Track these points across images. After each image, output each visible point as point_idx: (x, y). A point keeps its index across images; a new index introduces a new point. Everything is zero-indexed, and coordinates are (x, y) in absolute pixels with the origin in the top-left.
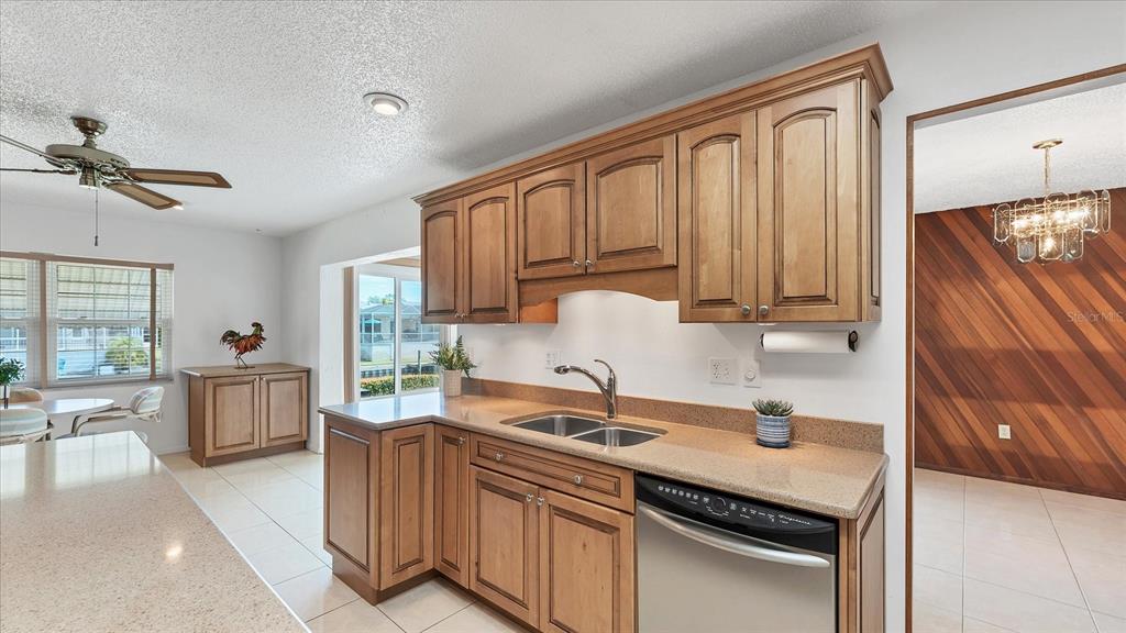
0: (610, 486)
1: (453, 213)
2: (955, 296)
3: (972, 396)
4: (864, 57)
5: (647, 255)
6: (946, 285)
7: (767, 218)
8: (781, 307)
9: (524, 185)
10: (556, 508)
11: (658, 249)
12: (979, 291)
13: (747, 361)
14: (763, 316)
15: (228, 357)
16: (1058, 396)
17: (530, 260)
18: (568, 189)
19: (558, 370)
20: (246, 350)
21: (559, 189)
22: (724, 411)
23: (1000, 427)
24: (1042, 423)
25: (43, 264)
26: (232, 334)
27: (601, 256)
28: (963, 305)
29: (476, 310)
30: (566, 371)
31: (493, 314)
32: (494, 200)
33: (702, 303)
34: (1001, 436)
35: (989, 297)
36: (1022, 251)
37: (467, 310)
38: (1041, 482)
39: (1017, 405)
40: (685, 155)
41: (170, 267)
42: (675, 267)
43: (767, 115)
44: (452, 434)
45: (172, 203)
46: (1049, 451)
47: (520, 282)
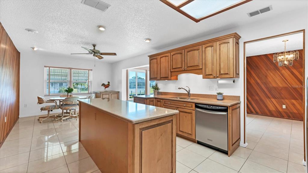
0: (191, 106)
1: (157, 59)
2: (272, 74)
3: (276, 98)
4: (234, 34)
5: (196, 67)
6: (269, 72)
7: (218, 60)
8: (221, 76)
9: (172, 54)
10: (180, 111)
11: (199, 66)
12: (277, 73)
13: (216, 86)
14: (218, 77)
15: (103, 89)
16: (298, 98)
17: (173, 68)
18: (181, 55)
19: (179, 88)
20: (107, 87)
21: (179, 55)
22: (211, 95)
23: (283, 105)
24: (293, 104)
25: (71, 70)
26: (104, 84)
27: (188, 67)
28: (274, 77)
29: (161, 78)
30: (180, 88)
31: (166, 78)
32: (166, 56)
33: (207, 75)
34: (283, 108)
35: (280, 74)
36: (280, 64)
37: (160, 77)
38: (293, 119)
39: (287, 100)
40: (204, 49)
41: (92, 70)
42: (202, 69)
43: (218, 43)
44: (159, 100)
45: (102, 58)
46: (295, 111)
47: (171, 72)
